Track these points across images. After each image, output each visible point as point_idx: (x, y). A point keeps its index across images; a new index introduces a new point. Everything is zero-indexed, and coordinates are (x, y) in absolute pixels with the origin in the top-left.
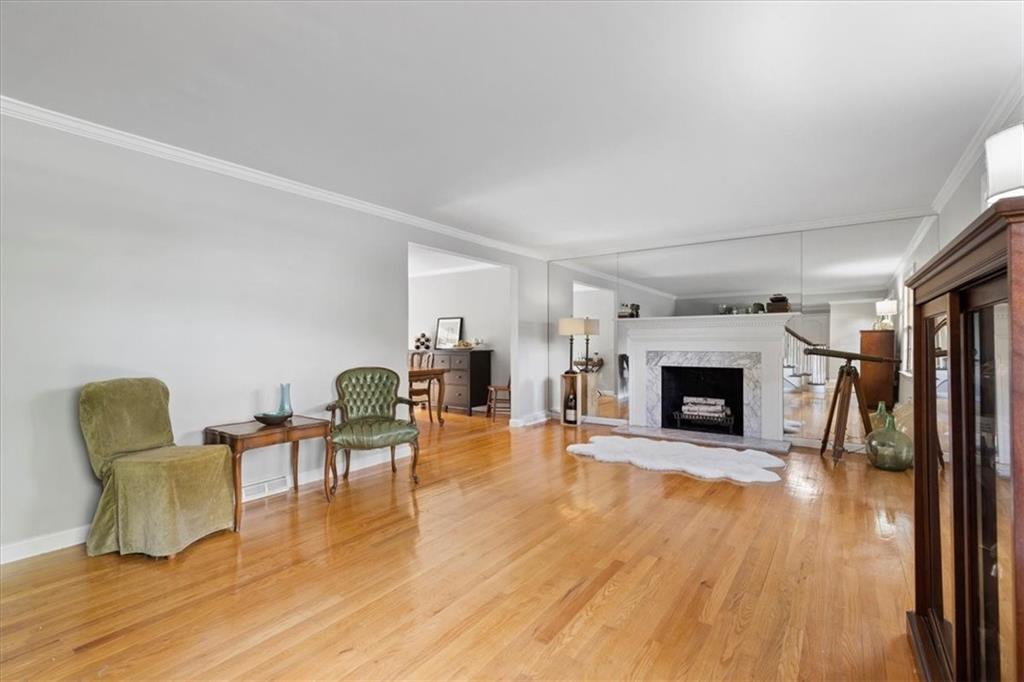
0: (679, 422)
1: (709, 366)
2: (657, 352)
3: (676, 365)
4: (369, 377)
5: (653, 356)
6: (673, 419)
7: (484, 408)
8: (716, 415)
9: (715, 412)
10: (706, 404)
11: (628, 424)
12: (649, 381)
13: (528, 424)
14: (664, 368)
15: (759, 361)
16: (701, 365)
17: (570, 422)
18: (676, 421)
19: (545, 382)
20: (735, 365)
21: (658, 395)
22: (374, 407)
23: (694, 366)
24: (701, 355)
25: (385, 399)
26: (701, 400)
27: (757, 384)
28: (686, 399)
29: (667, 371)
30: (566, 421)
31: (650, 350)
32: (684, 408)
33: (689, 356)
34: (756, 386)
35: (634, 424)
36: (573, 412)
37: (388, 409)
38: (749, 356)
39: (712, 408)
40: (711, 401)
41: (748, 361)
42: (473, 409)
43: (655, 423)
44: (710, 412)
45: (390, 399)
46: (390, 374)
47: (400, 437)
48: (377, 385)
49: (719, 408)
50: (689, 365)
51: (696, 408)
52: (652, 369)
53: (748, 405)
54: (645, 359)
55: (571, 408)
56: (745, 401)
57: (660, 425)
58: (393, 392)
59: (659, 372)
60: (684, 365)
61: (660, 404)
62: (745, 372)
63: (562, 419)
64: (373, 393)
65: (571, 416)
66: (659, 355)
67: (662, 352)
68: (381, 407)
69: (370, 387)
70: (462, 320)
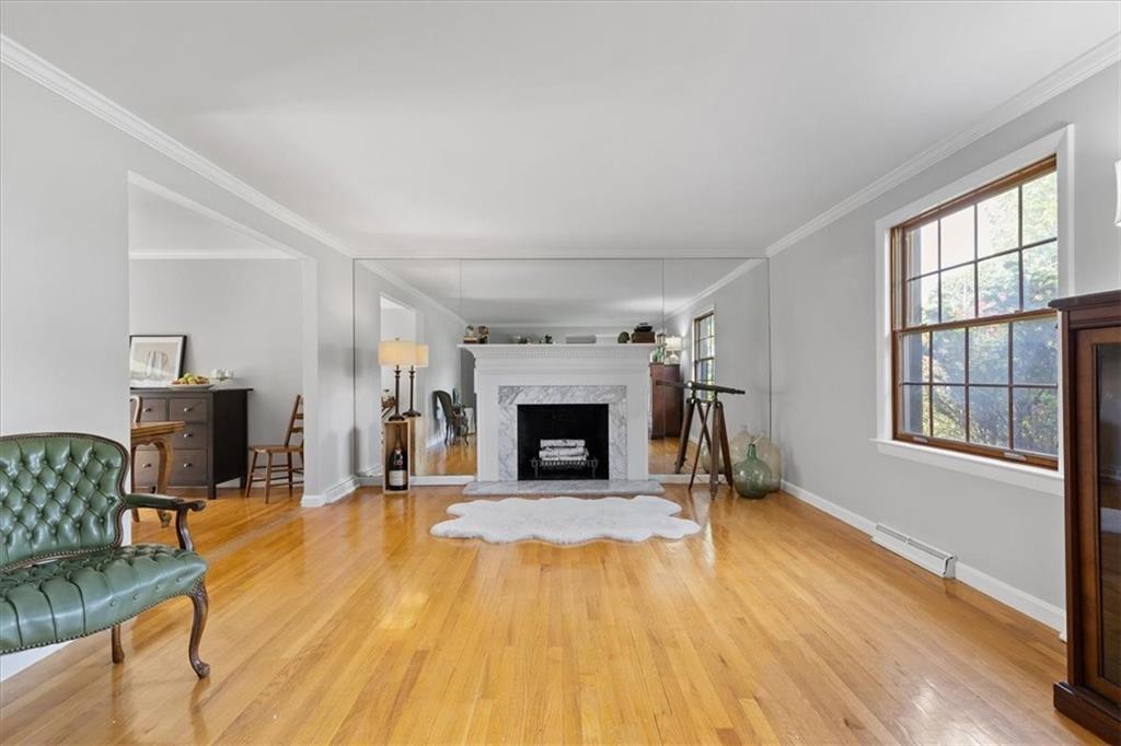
0: (536, 472)
1: (573, 403)
2: (512, 387)
3: (535, 402)
4: (35, 460)
5: (506, 392)
6: (530, 468)
7: (236, 483)
8: (579, 459)
9: (576, 455)
10: (566, 447)
11: (476, 481)
12: (502, 423)
13: (333, 500)
14: (520, 407)
15: (625, 396)
16: (564, 402)
17: (397, 488)
18: (533, 469)
19: (350, 434)
20: (600, 401)
21: (513, 440)
22: (57, 527)
23: (556, 403)
24: (563, 389)
25: (90, 505)
26: (559, 442)
27: (623, 421)
28: (544, 443)
29: (524, 410)
30: (390, 487)
31: (503, 384)
32: (542, 454)
33: (550, 391)
34: (622, 424)
35: (484, 479)
36: (401, 473)
37: (102, 522)
38: (614, 389)
39: (573, 451)
40: (571, 443)
41: (613, 395)
42: (218, 486)
43: (510, 475)
44: (573, 456)
45: (104, 502)
46: (99, 445)
47: (161, 588)
48: (62, 476)
49: (581, 450)
50: (550, 403)
51: (556, 452)
52: (505, 408)
53: (614, 444)
54: (497, 396)
55: (397, 468)
56: (611, 441)
57: (516, 477)
58: (113, 486)
59: (514, 413)
60: (544, 402)
61: (516, 452)
62: (611, 408)
63: (384, 485)
64: (53, 495)
65: (398, 478)
66: (515, 390)
67: (519, 387)
68: (80, 526)
69: (39, 480)
70: (185, 338)
